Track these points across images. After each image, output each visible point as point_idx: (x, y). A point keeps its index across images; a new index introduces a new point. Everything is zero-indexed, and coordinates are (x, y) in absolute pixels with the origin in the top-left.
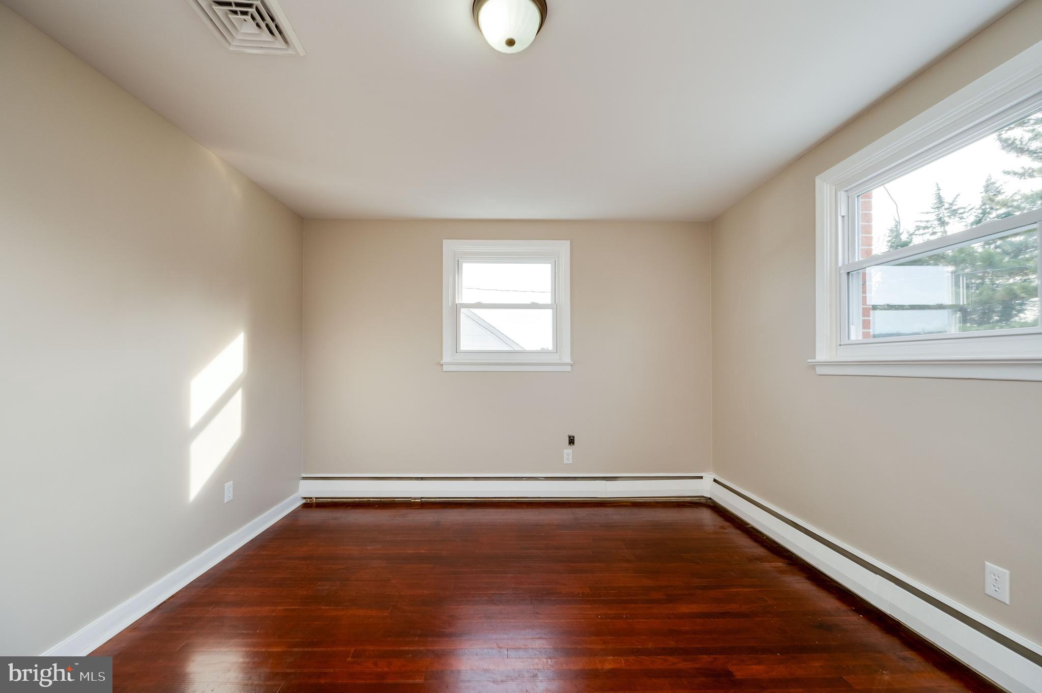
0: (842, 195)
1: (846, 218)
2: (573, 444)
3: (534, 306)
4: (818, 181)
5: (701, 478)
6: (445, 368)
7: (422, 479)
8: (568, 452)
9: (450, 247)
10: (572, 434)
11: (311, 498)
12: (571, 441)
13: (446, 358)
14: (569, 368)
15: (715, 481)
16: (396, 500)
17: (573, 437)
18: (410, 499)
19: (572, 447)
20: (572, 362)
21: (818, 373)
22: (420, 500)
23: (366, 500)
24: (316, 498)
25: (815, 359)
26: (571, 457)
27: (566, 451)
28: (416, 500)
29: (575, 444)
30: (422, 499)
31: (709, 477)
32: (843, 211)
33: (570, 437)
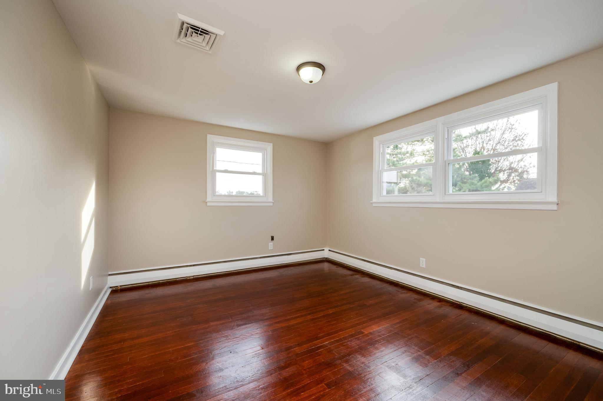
0: (381, 145)
1: (382, 153)
2: (273, 240)
3: (254, 173)
4: (375, 139)
5: (324, 250)
6: (208, 204)
7: (194, 265)
8: (271, 244)
9: (211, 138)
10: (272, 235)
11: (117, 287)
12: (272, 238)
13: (209, 199)
14: (271, 204)
15: (329, 250)
16: (177, 279)
17: (273, 237)
18: (186, 278)
19: (273, 241)
20: (274, 201)
21: (373, 206)
22: (193, 278)
23: (157, 282)
24: (121, 286)
25: (372, 201)
26: (272, 246)
27: (270, 244)
28: (191, 278)
29: (274, 240)
30: (194, 277)
31: (327, 249)
32: (381, 151)
33: (272, 237)
